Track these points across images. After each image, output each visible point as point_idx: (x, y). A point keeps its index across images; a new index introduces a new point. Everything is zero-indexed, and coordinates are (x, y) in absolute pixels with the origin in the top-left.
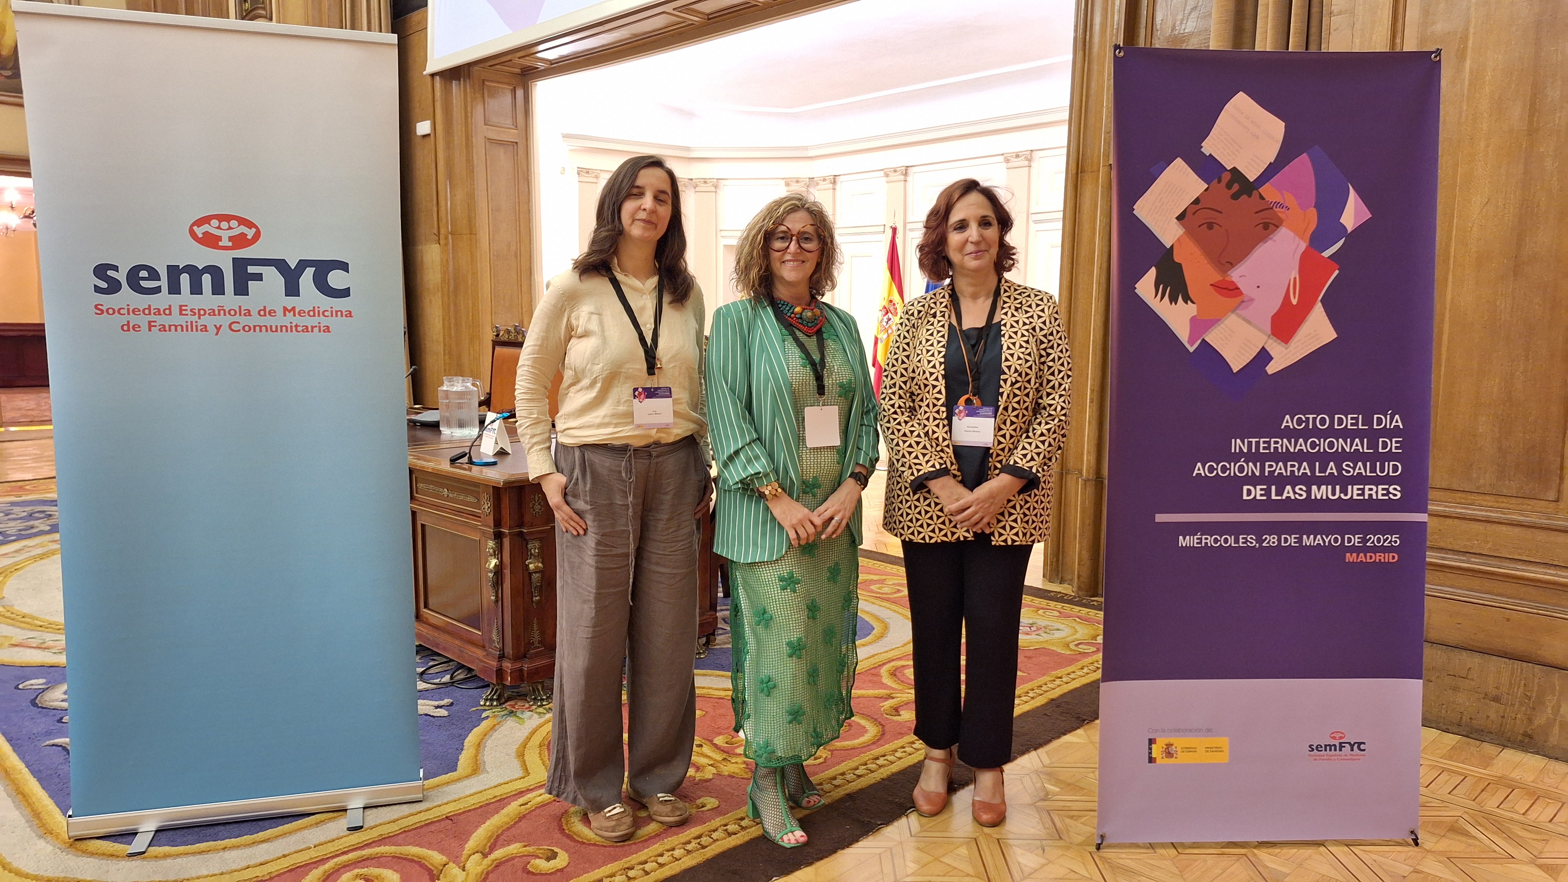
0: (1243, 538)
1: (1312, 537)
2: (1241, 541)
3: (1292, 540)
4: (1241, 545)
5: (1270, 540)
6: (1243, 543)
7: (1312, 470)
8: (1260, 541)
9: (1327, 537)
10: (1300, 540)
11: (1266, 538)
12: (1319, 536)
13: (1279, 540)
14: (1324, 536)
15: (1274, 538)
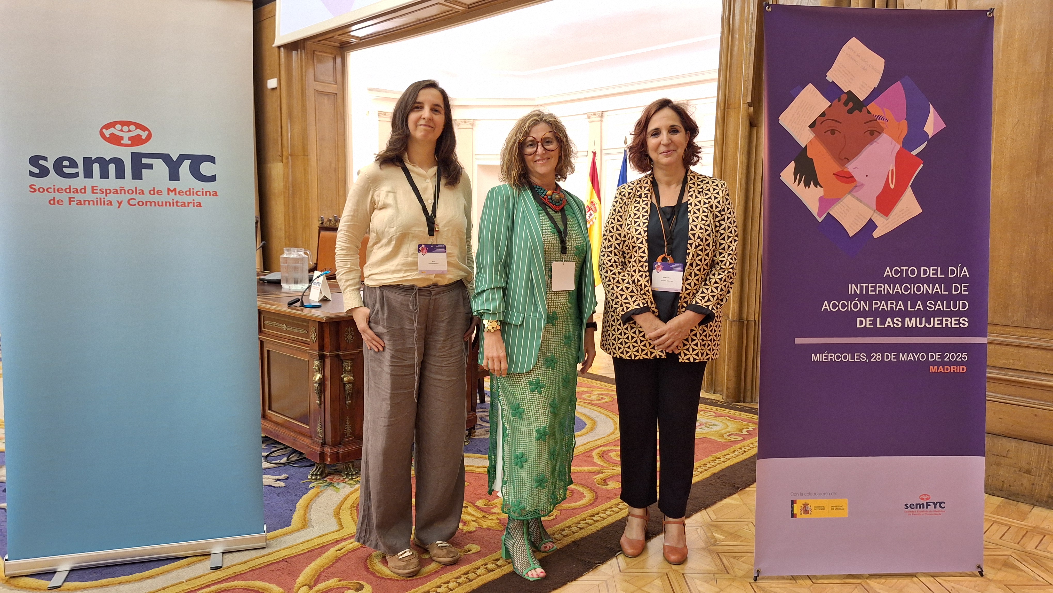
0: (857, 355)
1: (906, 354)
2: (856, 357)
3: (892, 357)
4: (856, 360)
5: (876, 357)
6: (857, 359)
7: (906, 307)
8: (869, 357)
9: (916, 355)
10: (897, 357)
11: (874, 355)
12: (911, 354)
13: (883, 357)
14: (914, 354)
15: (879, 355)
